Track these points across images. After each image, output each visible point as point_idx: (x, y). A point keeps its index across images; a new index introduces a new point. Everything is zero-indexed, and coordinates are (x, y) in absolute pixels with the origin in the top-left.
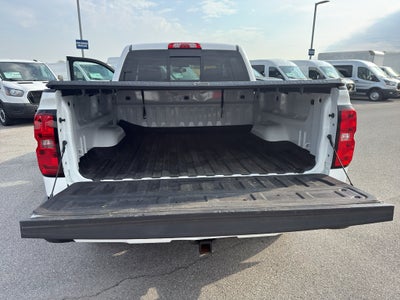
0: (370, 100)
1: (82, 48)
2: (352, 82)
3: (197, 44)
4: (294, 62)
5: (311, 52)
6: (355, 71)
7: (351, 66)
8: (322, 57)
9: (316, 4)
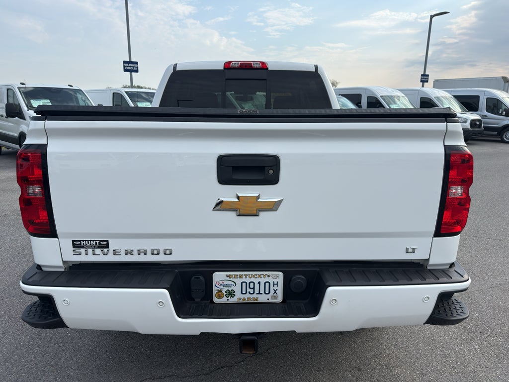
0: (503, 141)
1: (131, 71)
2: (478, 117)
3: (263, 63)
4: (401, 90)
5: (424, 79)
6: (483, 103)
7: (478, 97)
8: (438, 84)
9: (432, 17)
